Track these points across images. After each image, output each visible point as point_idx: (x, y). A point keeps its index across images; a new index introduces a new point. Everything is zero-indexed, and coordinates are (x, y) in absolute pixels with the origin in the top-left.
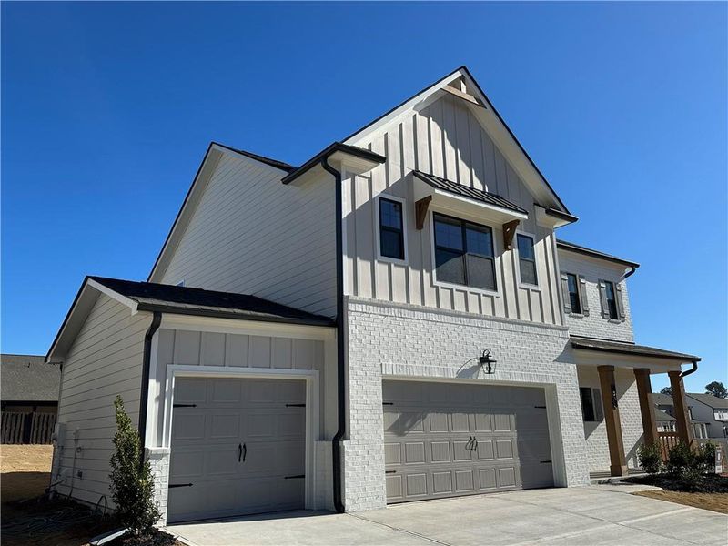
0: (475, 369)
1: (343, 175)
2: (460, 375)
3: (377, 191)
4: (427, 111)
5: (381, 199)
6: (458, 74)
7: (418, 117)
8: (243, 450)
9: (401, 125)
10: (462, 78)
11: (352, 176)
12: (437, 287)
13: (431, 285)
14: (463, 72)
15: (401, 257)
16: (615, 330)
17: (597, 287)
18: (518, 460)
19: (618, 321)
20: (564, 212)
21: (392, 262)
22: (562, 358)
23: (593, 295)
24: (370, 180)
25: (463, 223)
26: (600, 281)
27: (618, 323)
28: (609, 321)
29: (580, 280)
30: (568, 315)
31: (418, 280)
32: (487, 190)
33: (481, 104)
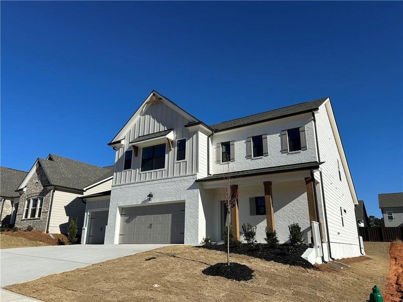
2: (143, 202)
3: (125, 150)
4: (146, 113)
5: (126, 152)
6: (152, 94)
7: (141, 118)
8: (101, 228)
9: (135, 124)
10: (154, 95)
11: (118, 149)
12: (141, 174)
13: (139, 174)
14: (154, 92)
15: (130, 168)
16: (295, 158)
17: (279, 136)
18: (170, 232)
19: (299, 151)
20: (197, 121)
21: (127, 170)
22: (191, 188)
23: (274, 142)
24: (124, 147)
25: (154, 147)
26: (282, 131)
27: (299, 153)
28: (289, 154)
29: (263, 137)
30: (250, 160)
31: (135, 173)
32: (166, 129)
33: (160, 99)
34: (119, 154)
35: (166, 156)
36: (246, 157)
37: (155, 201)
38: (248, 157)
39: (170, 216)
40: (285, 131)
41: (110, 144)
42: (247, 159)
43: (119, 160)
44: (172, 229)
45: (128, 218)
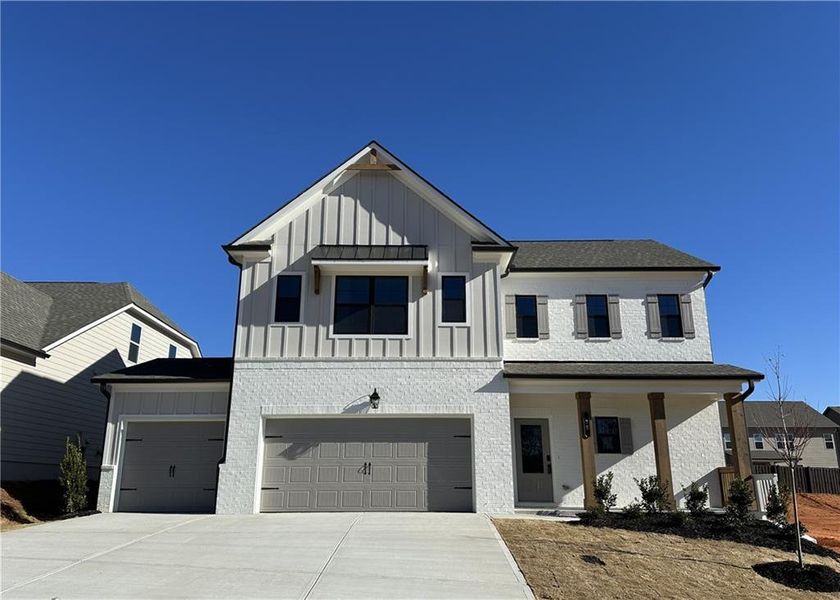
0: (365, 405)
1: (244, 266)
2: (346, 411)
3: (276, 272)
4: (340, 191)
5: (279, 277)
6: (368, 149)
7: (328, 198)
8: (172, 469)
9: (307, 211)
10: (373, 152)
11: (252, 265)
12: (334, 340)
13: (328, 338)
14: (374, 146)
15: (296, 319)
16: (673, 350)
17: (643, 304)
18: (424, 484)
19: (680, 339)
20: (503, 244)
21: (286, 325)
22: (487, 389)
23: (632, 314)
24: (271, 264)
25: (372, 279)
26: (648, 295)
27: (681, 341)
28: (662, 341)
29: (610, 299)
30: (583, 341)
31: (313, 336)
32: (406, 243)
33: (395, 168)
34: (255, 278)
35: (412, 306)
36: (573, 334)
37: (387, 408)
38: (577, 334)
39: (423, 447)
40: (654, 295)
41: (228, 248)
42: (577, 338)
43: (253, 293)
44: (430, 476)
45: (287, 446)
